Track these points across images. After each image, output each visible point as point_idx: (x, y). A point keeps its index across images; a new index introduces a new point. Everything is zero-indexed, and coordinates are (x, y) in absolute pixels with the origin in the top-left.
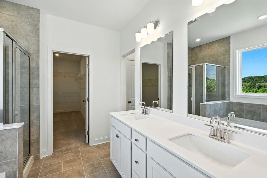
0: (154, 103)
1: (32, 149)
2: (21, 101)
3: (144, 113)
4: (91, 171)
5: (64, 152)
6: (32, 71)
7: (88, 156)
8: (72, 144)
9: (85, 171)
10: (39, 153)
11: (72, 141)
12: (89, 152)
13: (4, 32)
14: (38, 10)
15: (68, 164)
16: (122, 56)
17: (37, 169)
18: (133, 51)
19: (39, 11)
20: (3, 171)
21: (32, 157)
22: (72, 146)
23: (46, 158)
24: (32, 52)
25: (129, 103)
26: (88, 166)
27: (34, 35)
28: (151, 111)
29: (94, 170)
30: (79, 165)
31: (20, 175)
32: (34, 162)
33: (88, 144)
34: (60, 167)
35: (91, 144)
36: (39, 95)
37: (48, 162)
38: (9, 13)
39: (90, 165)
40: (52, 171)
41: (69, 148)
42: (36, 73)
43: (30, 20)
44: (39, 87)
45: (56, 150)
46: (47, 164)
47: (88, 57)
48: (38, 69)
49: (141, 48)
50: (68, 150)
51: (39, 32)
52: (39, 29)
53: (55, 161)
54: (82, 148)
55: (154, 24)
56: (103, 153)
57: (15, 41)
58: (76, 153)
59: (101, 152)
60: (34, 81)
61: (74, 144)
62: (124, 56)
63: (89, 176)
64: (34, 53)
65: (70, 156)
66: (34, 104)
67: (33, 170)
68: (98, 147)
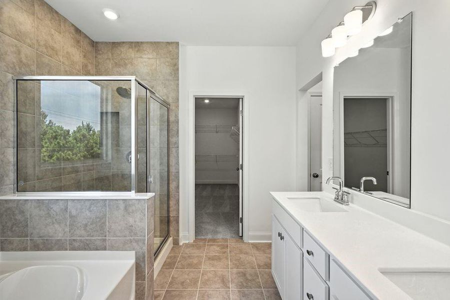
0: (365, 181)
1: (171, 229)
2: (160, 165)
3: (340, 199)
4: (240, 284)
5: (208, 242)
6: (171, 127)
7: (239, 258)
8: (219, 233)
9: (232, 280)
10: (178, 236)
11: (220, 229)
12: (241, 252)
13: (136, 80)
14: (177, 43)
15: (211, 262)
16: (300, 90)
17: (175, 257)
18: (319, 78)
19: (178, 45)
20: (134, 249)
21: (170, 240)
22: (220, 236)
23: (187, 246)
24: (171, 101)
25: (314, 177)
26: (237, 273)
27: (173, 78)
28: (355, 198)
29: (245, 284)
30: (224, 268)
31: (149, 259)
32: (173, 247)
33: (242, 239)
34: (200, 263)
35: (245, 239)
36: (178, 157)
37: (187, 251)
38: (149, 57)
39: (239, 273)
40: (190, 265)
41: (215, 237)
42: (175, 129)
43: (168, 60)
44: (178, 147)
45: (199, 237)
46: (186, 254)
47: (242, 98)
48: (178, 122)
49: (336, 68)
50: (214, 240)
51: (178, 73)
52: (178, 69)
53: (195, 252)
54: (232, 243)
55: (361, 12)
56: (261, 258)
57: (149, 90)
58: (223, 248)
59: (259, 256)
60: (173, 140)
61: (223, 233)
62: (304, 90)
63: (235, 290)
64: (173, 103)
65: (214, 250)
66: (173, 170)
67: (171, 257)
68: (256, 246)
